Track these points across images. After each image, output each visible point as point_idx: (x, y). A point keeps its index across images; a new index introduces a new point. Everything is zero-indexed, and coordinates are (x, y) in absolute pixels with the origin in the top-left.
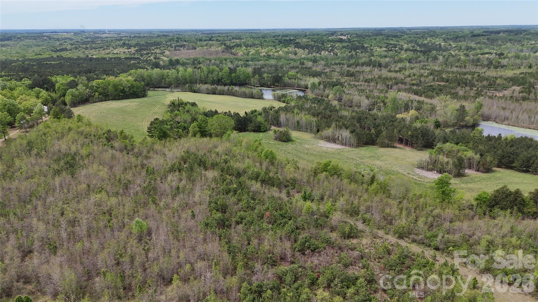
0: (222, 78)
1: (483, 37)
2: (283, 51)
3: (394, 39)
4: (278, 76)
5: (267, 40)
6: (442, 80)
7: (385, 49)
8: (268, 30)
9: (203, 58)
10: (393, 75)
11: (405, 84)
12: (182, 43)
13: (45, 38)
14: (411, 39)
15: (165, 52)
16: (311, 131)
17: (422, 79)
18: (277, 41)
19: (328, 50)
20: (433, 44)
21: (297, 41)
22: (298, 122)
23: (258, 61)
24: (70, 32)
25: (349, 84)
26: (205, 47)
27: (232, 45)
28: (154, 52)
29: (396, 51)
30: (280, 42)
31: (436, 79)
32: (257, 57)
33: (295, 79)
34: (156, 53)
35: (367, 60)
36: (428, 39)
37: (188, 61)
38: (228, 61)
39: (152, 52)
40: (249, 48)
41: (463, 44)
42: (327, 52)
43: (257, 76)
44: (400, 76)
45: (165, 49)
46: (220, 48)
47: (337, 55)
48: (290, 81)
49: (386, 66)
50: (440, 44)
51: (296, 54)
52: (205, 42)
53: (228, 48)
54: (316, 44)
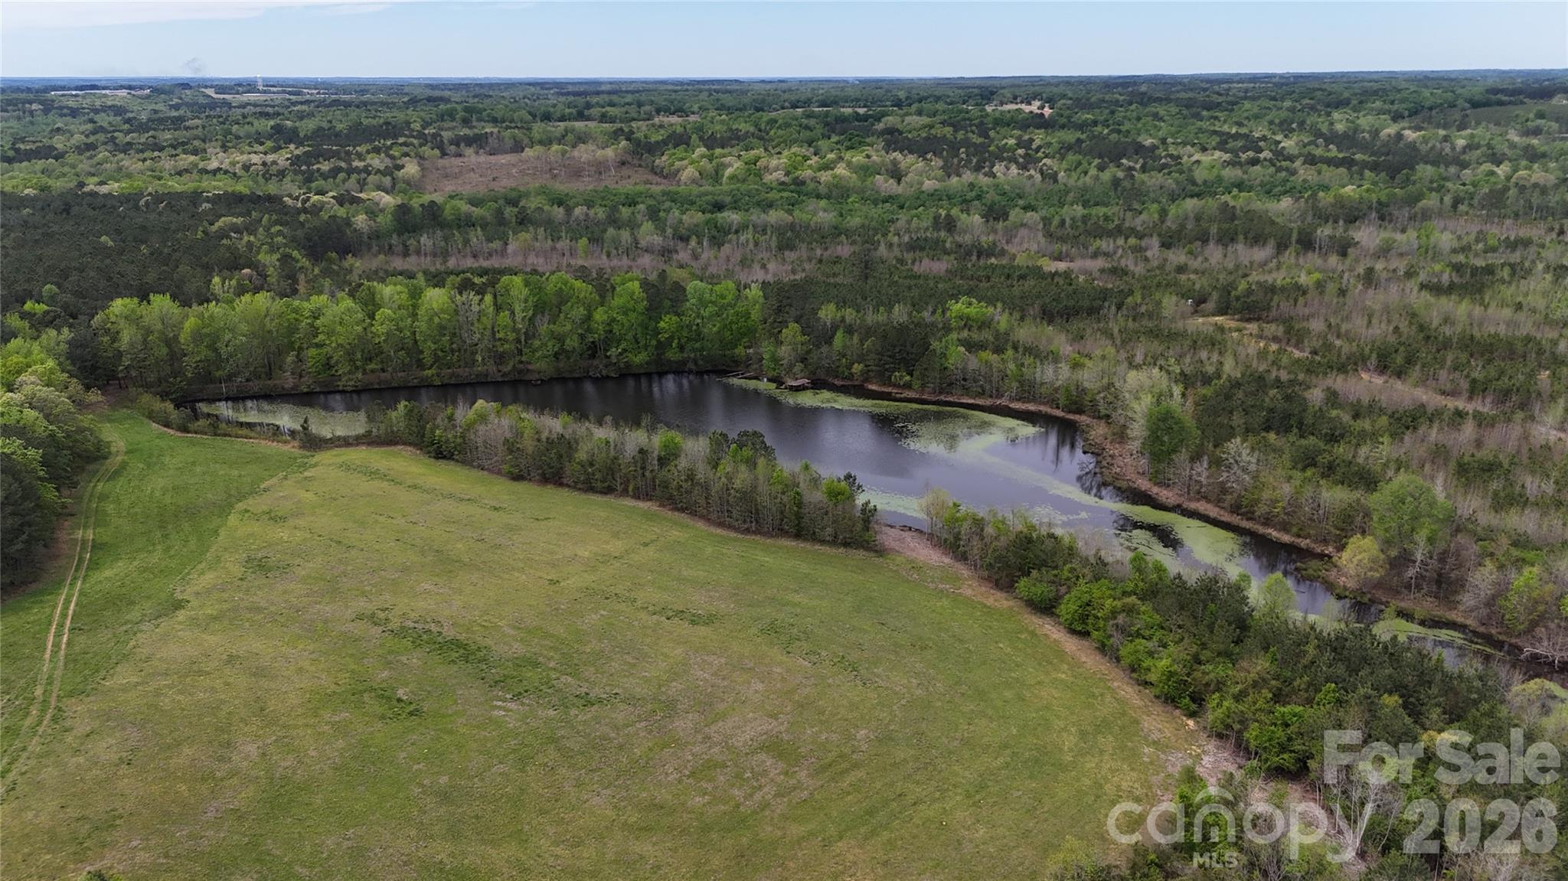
0: (610, 338)
2: (849, 164)
5: (783, 118)
7: (1221, 156)
9: (542, 191)
12: (480, 128)
15: (400, 167)
19: (1013, 161)
21: (894, 121)
26: (557, 145)
27: (655, 138)
28: (361, 164)
30: (833, 127)
32: (752, 188)
34: (367, 170)
37: (476, 211)
39: (356, 163)
40: (718, 151)
42: (1014, 170)
45: (406, 155)
46: (610, 152)
47: (1054, 177)
51: (897, 175)
52: (560, 126)
53: (643, 151)
54: (960, 135)
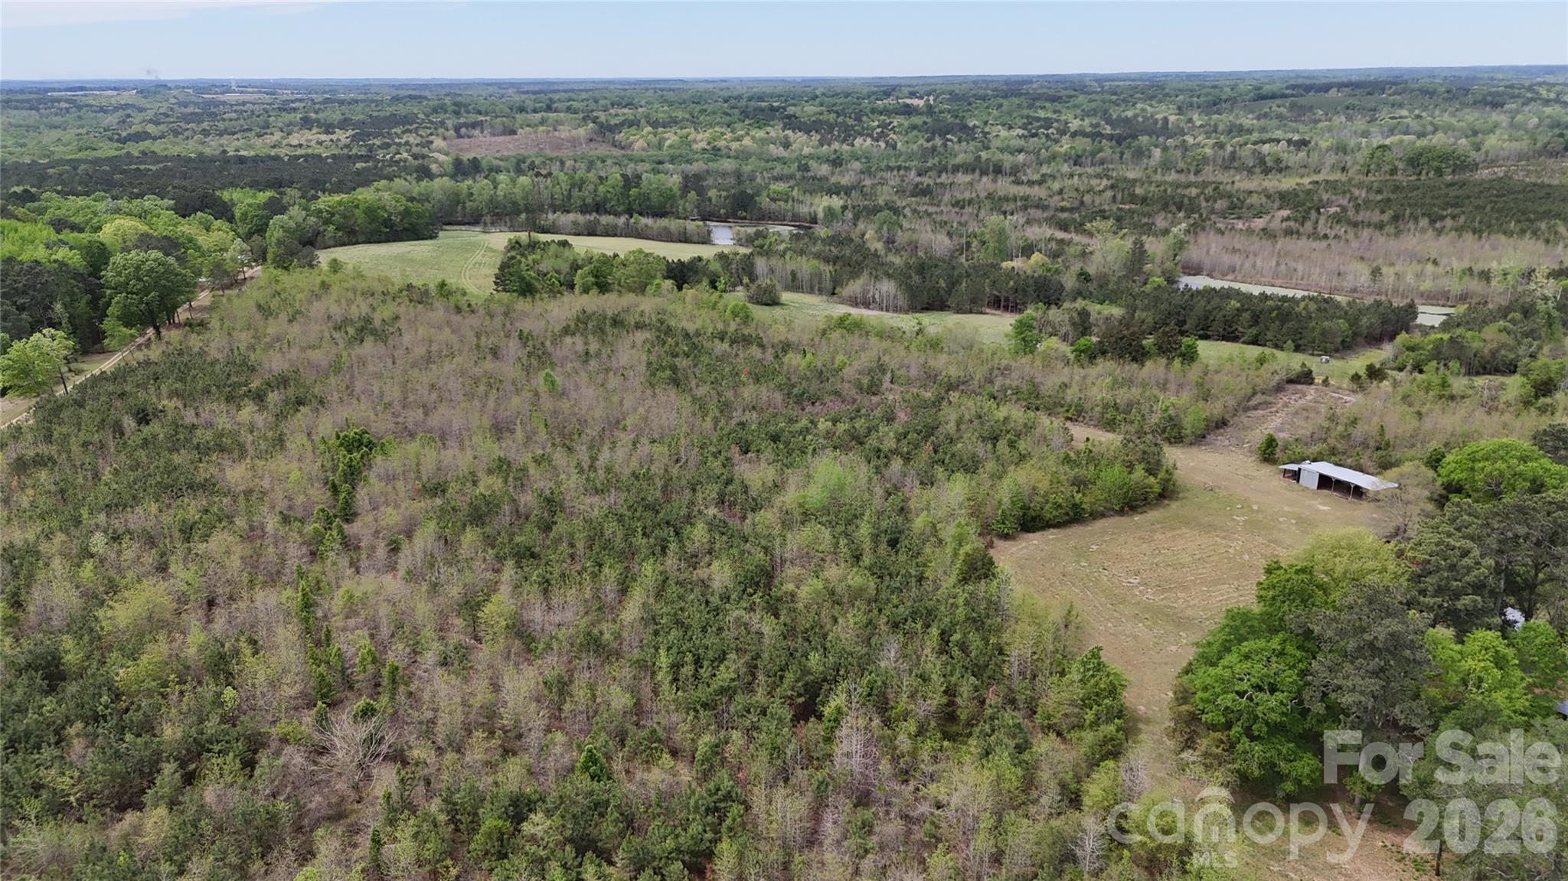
0: (605, 200)
1: (1279, 101)
2: (753, 138)
3: (1048, 105)
4: (743, 193)
5: (710, 108)
6: (1133, 198)
7: (1021, 132)
8: (706, 81)
10: (1022, 190)
11: (1045, 208)
12: (473, 118)
13: (64, 105)
14: (1094, 105)
15: (431, 142)
16: (821, 292)
17: (1087, 198)
18: (736, 111)
19: (871, 136)
20: (1145, 118)
21: (791, 110)
22: (794, 274)
23: (689, 162)
24: (125, 89)
25: (915, 211)
26: (541, 128)
27: (613, 122)
28: (402, 141)
29: (1047, 136)
30: (745, 114)
31: (1119, 197)
32: (684, 152)
33: (787, 201)
34: (407, 143)
35: (970, 158)
36: (1139, 106)
38: (609, 162)
39: (397, 141)
40: (660, 130)
41: (1223, 119)
42: (869, 141)
43: (692, 195)
44: (1038, 192)
45: (432, 134)
46: (581, 132)
47: (894, 147)
48: (773, 206)
49: (1015, 171)
50: (1166, 120)
51: (787, 145)
52: (539, 116)
53: (605, 131)
54: (840, 120)
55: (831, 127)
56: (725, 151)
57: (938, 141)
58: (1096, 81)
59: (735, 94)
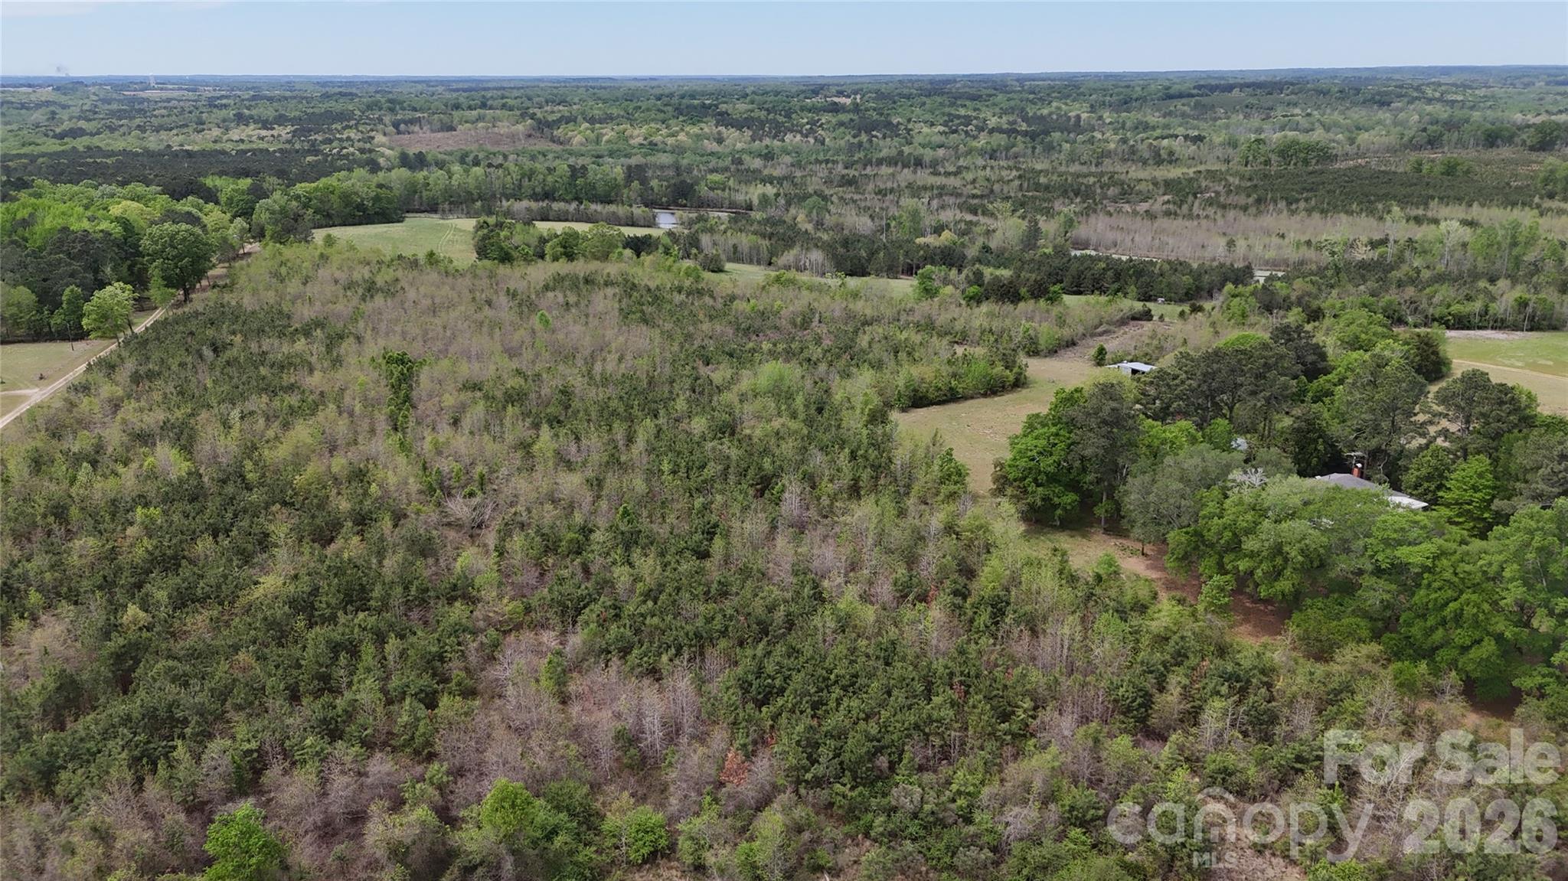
1: (1184, 100)
2: (687, 134)
3: (968, 103)
4: (682, 183)
5: (644, 105)
6: (1037, 187)
7: (942, 128)
8: (637, 79)
10: (938, 181)
11: (958, 196)
12: (410, 114)
14: (1012, 103)
15: (374, 138)
16: (758, 261)
18: (670, 108)
19: (801, 132)
20: (1059, 116)
21: (723, 107)
22: (735, 247)
23: (628, 156)
24: (40, 86)
25: (841, 198)
26: (480, 125)
27: (550, 118)
29: (966, 132)
30: (679, 111)
31: (1026, 185)
32: (622, 147)
33: (723, 190)
35: (894, 152)
36: (1054, 104)
38: (550, 156)
39: (338, 136)
40: (597, 126)
41: (1131, 117)
42: (798, 137)
43: (636, 184)
44: (953, 182)
45: (372, 130)
46: (520, 127)
47: (823, 143)
48: (711, 194)
49: (934, 164)
50: (1078, 117)
51: (720, 140)
52: (475, 113)
53: (543, 127)
54: (771, 116)
55: (762, 124)
56: (661, 146)
57: (864, 137)
58: (1017, 80)
59: (667, 92)
